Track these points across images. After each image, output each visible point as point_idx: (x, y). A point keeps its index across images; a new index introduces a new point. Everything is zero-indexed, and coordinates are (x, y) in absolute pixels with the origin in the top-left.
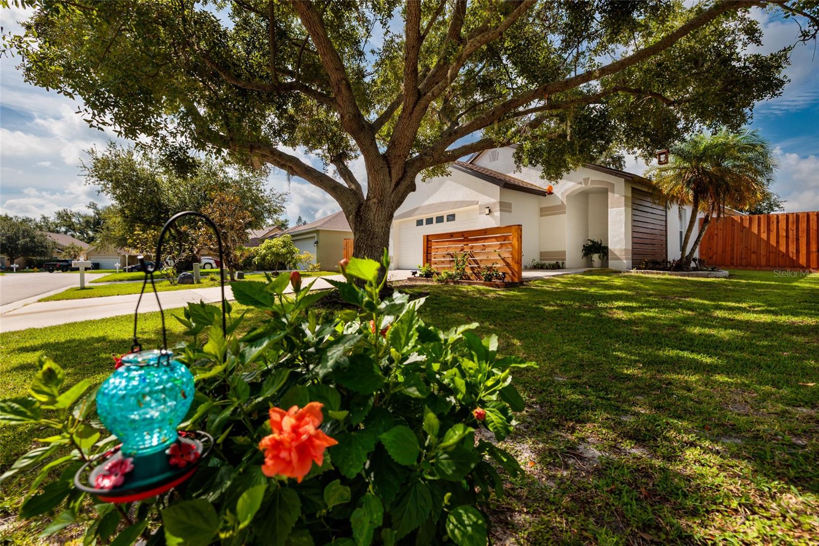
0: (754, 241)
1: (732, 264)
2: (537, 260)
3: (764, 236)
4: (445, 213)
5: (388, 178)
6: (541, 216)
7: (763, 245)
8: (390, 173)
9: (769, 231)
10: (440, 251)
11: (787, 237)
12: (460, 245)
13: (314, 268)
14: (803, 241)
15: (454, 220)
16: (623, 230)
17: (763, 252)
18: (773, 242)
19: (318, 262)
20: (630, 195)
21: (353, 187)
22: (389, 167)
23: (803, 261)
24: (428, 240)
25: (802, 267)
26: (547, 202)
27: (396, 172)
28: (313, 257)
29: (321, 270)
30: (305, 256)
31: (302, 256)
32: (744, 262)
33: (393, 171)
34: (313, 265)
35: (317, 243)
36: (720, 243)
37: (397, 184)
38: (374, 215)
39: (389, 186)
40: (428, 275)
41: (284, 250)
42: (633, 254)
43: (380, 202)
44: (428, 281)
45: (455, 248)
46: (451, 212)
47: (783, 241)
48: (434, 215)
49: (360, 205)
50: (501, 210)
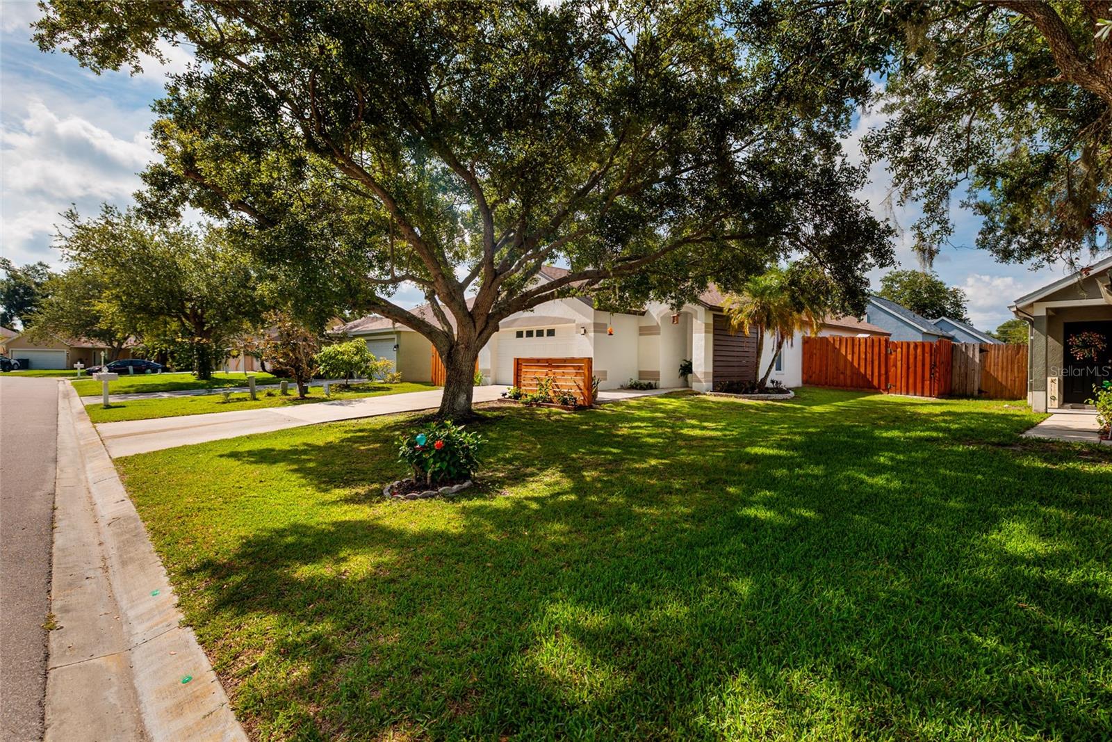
0: (842, 362)
1: (826, 383)
2: (635, 379)
3: (849, 357)
4: (545, 328)
5: (473, 329)
6: (640, 335)
7: (849, 366)
8: (475, 326)
9: (853, 353)
10: (529, 375)
11: (866, 359)
12: (545, 370)
13: (394, 378)
14: (876, 363)
15: (553, 335)
16: (703, 354)
17: (848, 372)
18: (856, 364)
19: (398, 370)
20: (711, 321)
21: (446, 329)
22: (474, 322)
23: (875, 383)
24: (519, 363)
25: (875, 388)
26: (644, 322)
27: (480, 324)
28: (392, 363)
29: (402, 381)
30: (382, 364)
31: (378, 363)
32: (835, 383)
33: (477, 325)
34: (392, 376)
35: (397, 346)
36: (818, 362)
37: (481, 333)
38: (462, 357)
39: (474, 335)
40: (517, 396)
41: (357, 358)
42: (714, 377)
43: (466, 347)
44: (515, 403)
45: (541, 373)
46: (551, 327)
47: (862, 363)
48: (535, 328)
49: (452, 347)
50: (595, 331)
